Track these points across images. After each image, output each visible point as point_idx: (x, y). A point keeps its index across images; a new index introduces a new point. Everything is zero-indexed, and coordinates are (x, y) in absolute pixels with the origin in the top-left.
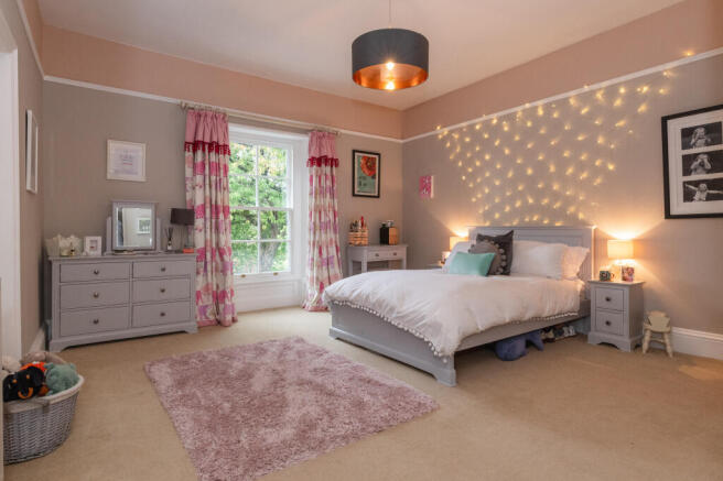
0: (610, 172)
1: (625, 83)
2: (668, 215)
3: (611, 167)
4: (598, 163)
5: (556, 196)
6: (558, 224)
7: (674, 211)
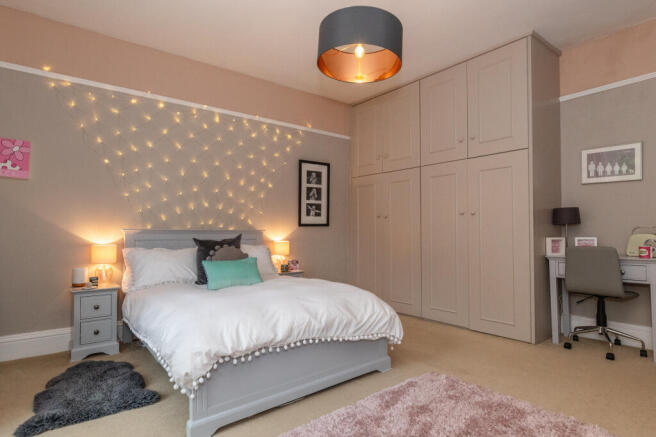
0: (270, 189)
1: (280, 127)
2: (300, 225)
3: (270, 186)
4: (262, 180)
5: (229, 203)
6: (231, 229)
7: (303, 222)
